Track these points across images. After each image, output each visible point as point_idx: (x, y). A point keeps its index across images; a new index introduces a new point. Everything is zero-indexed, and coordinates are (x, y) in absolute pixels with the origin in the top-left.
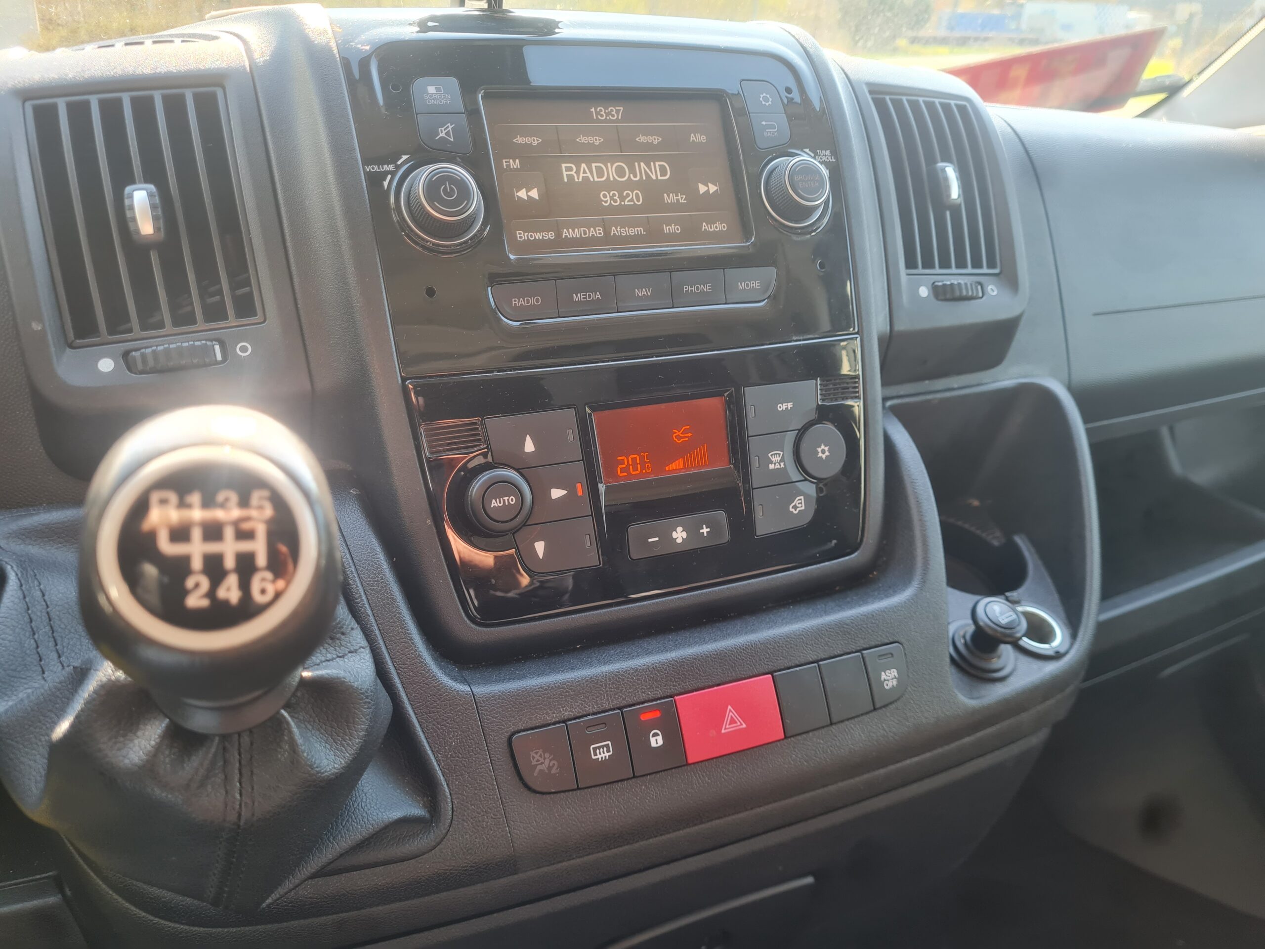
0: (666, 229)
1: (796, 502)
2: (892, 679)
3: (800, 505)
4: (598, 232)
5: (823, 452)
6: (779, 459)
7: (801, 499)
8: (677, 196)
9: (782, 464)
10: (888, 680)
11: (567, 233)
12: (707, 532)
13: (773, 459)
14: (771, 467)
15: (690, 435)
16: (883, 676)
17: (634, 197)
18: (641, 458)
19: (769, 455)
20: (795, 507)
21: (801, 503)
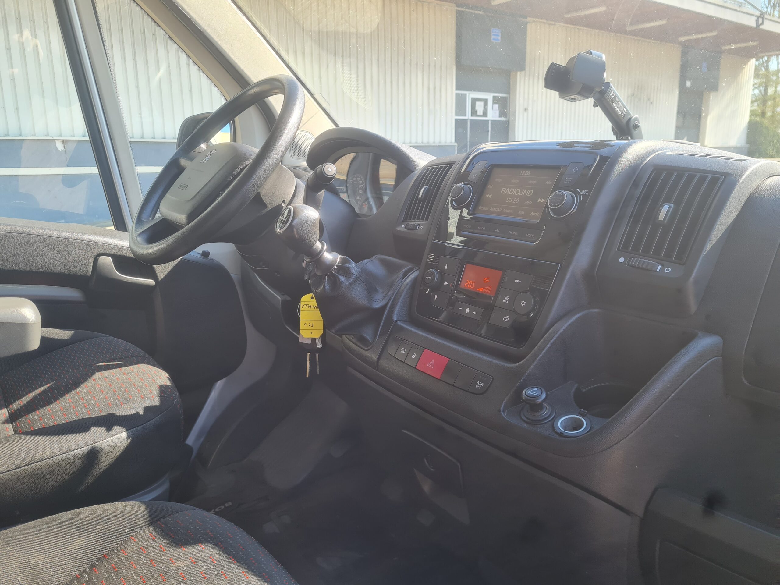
0: (520, 212)
1: (506, 317)
2: (480, 386)
3: (507, 319)
4: (499, 210)
5: (523, 303)
6: (507, 299)
7: (508, 317)
8: (530, 202)
9: (507, 302)
10: (479, 385)
11: (492, 209)
12: (475, 314)
13: (505, 299)
14: (504, 301)
15: (489, 281)
16: (478, 383)
17: (517, 200)
18: (473, 283)
19: (505, 296)
20: (505, 319)
21: (508, 319)
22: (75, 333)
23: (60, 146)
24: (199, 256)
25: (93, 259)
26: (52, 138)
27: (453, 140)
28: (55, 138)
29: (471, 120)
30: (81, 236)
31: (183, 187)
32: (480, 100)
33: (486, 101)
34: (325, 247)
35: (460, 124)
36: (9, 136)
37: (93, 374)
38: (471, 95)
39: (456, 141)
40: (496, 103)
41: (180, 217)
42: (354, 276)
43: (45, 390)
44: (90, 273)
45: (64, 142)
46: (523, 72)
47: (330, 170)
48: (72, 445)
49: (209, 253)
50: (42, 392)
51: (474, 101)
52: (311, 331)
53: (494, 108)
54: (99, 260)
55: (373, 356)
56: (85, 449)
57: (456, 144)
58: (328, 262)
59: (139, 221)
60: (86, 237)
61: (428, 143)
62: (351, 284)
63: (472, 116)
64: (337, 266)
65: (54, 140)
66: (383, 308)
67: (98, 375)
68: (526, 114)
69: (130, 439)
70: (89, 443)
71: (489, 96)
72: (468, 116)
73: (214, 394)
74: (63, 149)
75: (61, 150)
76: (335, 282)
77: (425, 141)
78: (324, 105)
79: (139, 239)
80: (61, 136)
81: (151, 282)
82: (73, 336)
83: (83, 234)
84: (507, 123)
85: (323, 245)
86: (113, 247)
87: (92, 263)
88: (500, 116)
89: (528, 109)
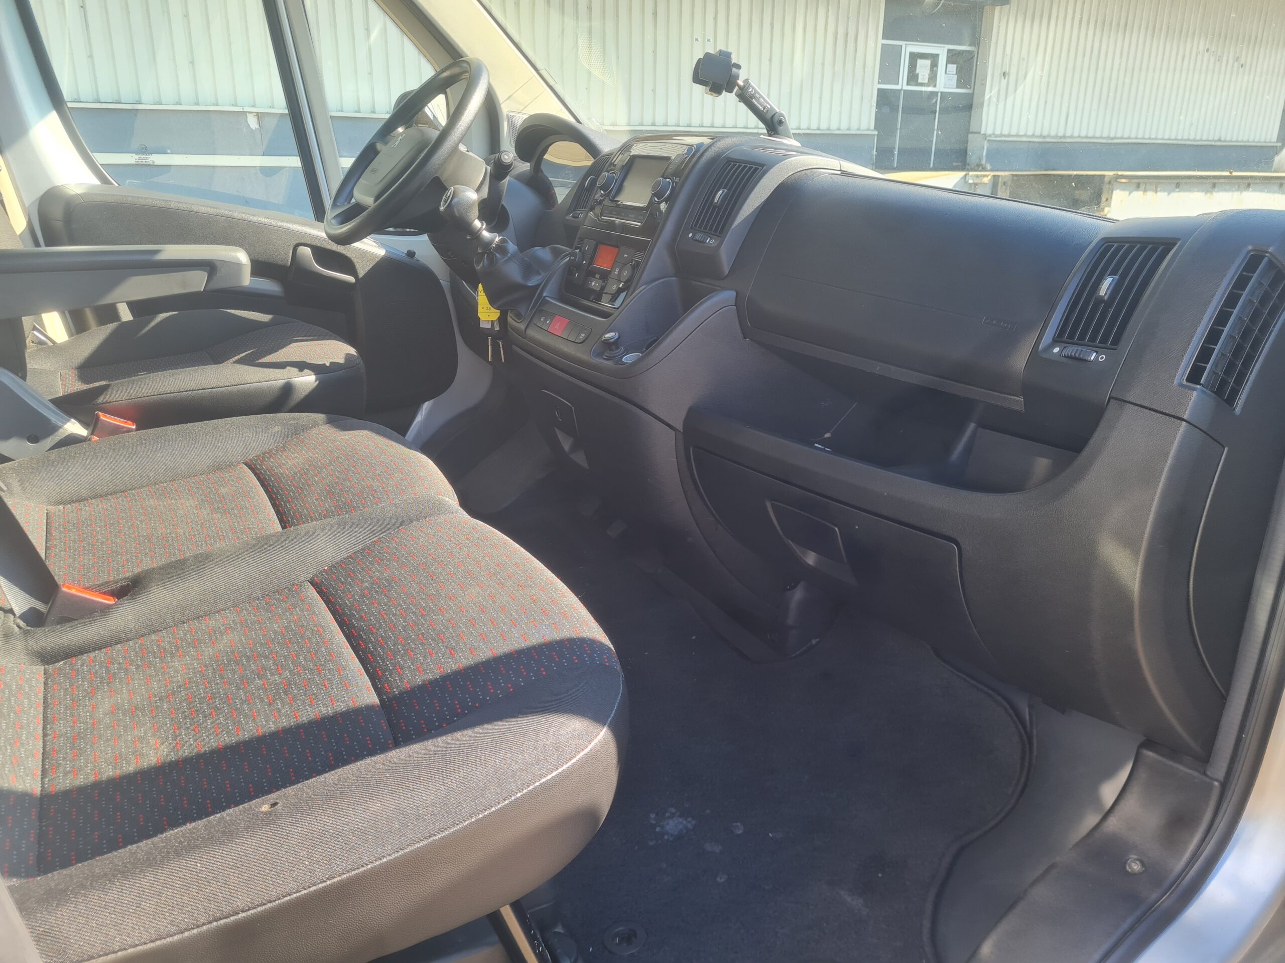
5: (625, 273)
9: (617, 273)
10: (581, 336)
21: (615, 287)
22: (273, 317)
23: (253, 122)
24: (404, 255)
25: (292, 248)
26: (242, 110)
27: (872, 126)
28: (247, 109)
29: (905, 91)
30: (280, 224)
31: (374, 171)
32: (923, 56)
33: (934, 58)
34: (484, 227)
35: (885, 99)
36: (181, 104)
37: (290, 344)
38: (910, 48)
39: (876, 128)
40: (953, 63)
41: (369, 201)
42: (509, 255)
43: (248, 354)
44: (289, 264)
45: (259, 116)
46: (1006, 7)
47: (507, 157)
48: (272, 377)
49: (414, 253)
50: (246, 355)
51: (914, 57)
52: (489, 314)
53: (947, 72)
54: (298, 250)
55: (522, 326)
56: (282, 382)
57: (876, 133)
58: (486, 241)
59: (335, 204)
60: (285, 225)
61: (829, 129)
62: (506, 261)
63: (908, 84)
64: (496, 245)
65: (244, 113)
66: (537, 286)
67: (293, 345)
68: (1004, 82)
69: (317, 382)
70: (285, 377)
71: (941, 51)
72: (902, 84)
73: (419, 418)
74: (257, 126)
75: (254, 129)
76: (492, 261)
77: (824, 126)
78: (552, 83)
79: (333, 221)
80: (253, 106)
81: (351, 279)
82: (272, 320)
83: (283, 221)
84: (971, 96)
85: (482, 225)
86: (312, 237)
87: (291, 253)
88: (958, 87)
89: (1009, 74)
